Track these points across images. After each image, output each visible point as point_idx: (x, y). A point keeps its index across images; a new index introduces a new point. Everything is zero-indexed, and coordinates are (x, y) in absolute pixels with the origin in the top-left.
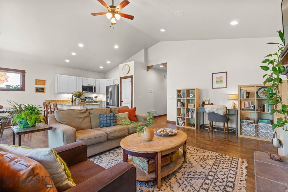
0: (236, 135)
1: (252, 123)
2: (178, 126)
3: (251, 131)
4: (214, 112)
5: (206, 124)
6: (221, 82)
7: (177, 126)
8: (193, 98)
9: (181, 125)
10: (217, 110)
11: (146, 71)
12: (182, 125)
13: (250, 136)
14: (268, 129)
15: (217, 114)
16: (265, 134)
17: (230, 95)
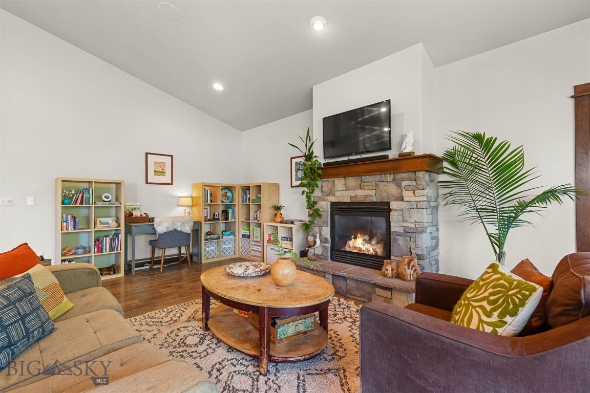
0: (199, 262)
1: (217, 239)
3: (213, 251)
6: (163, 172)
8: (117, 204)
10: (183, 224)
13: (213, 258)
14: (230, 243)
15: (181, 232)
16: (227, 251)
17: (180, 197)
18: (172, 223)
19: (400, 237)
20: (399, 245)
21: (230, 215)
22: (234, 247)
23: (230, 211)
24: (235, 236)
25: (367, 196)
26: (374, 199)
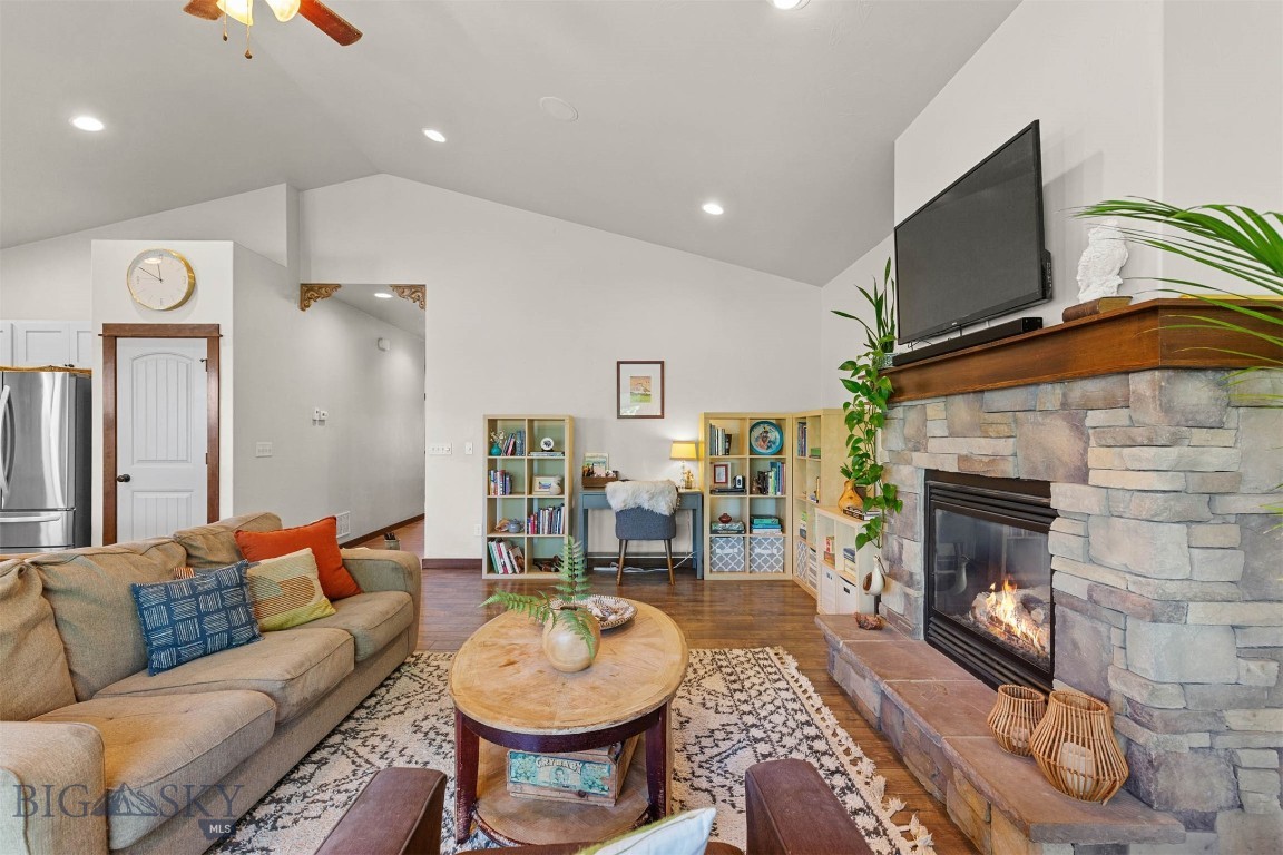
0: (699, 577)
1: (739, 532)
2: (492, 576)
3: (733, 558)
4: (639, 508)
5: (596, 550)
6: (646, 395)
7: (485, 575)
8: (558, 456)
9: (506, 572)
10: (652, 497)
11: (295, 307)
12: (510, 571)
13: (733, 571)
14: (772, 544)
15: (650, 513)
16: (766, 561)
17: (674, 442)
18: (633, 493)
19: (1077, 617)
20: (1075, 645)
21: (771, 482)
22: (784, 556)
23: (772, 474)
24: (783, 530)
25: (995, 458)
26: (1010, 470)
